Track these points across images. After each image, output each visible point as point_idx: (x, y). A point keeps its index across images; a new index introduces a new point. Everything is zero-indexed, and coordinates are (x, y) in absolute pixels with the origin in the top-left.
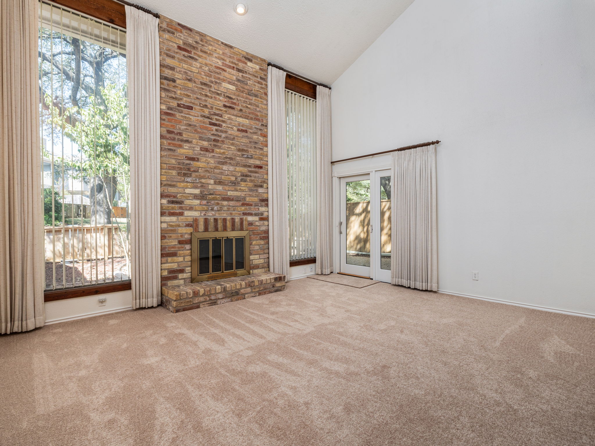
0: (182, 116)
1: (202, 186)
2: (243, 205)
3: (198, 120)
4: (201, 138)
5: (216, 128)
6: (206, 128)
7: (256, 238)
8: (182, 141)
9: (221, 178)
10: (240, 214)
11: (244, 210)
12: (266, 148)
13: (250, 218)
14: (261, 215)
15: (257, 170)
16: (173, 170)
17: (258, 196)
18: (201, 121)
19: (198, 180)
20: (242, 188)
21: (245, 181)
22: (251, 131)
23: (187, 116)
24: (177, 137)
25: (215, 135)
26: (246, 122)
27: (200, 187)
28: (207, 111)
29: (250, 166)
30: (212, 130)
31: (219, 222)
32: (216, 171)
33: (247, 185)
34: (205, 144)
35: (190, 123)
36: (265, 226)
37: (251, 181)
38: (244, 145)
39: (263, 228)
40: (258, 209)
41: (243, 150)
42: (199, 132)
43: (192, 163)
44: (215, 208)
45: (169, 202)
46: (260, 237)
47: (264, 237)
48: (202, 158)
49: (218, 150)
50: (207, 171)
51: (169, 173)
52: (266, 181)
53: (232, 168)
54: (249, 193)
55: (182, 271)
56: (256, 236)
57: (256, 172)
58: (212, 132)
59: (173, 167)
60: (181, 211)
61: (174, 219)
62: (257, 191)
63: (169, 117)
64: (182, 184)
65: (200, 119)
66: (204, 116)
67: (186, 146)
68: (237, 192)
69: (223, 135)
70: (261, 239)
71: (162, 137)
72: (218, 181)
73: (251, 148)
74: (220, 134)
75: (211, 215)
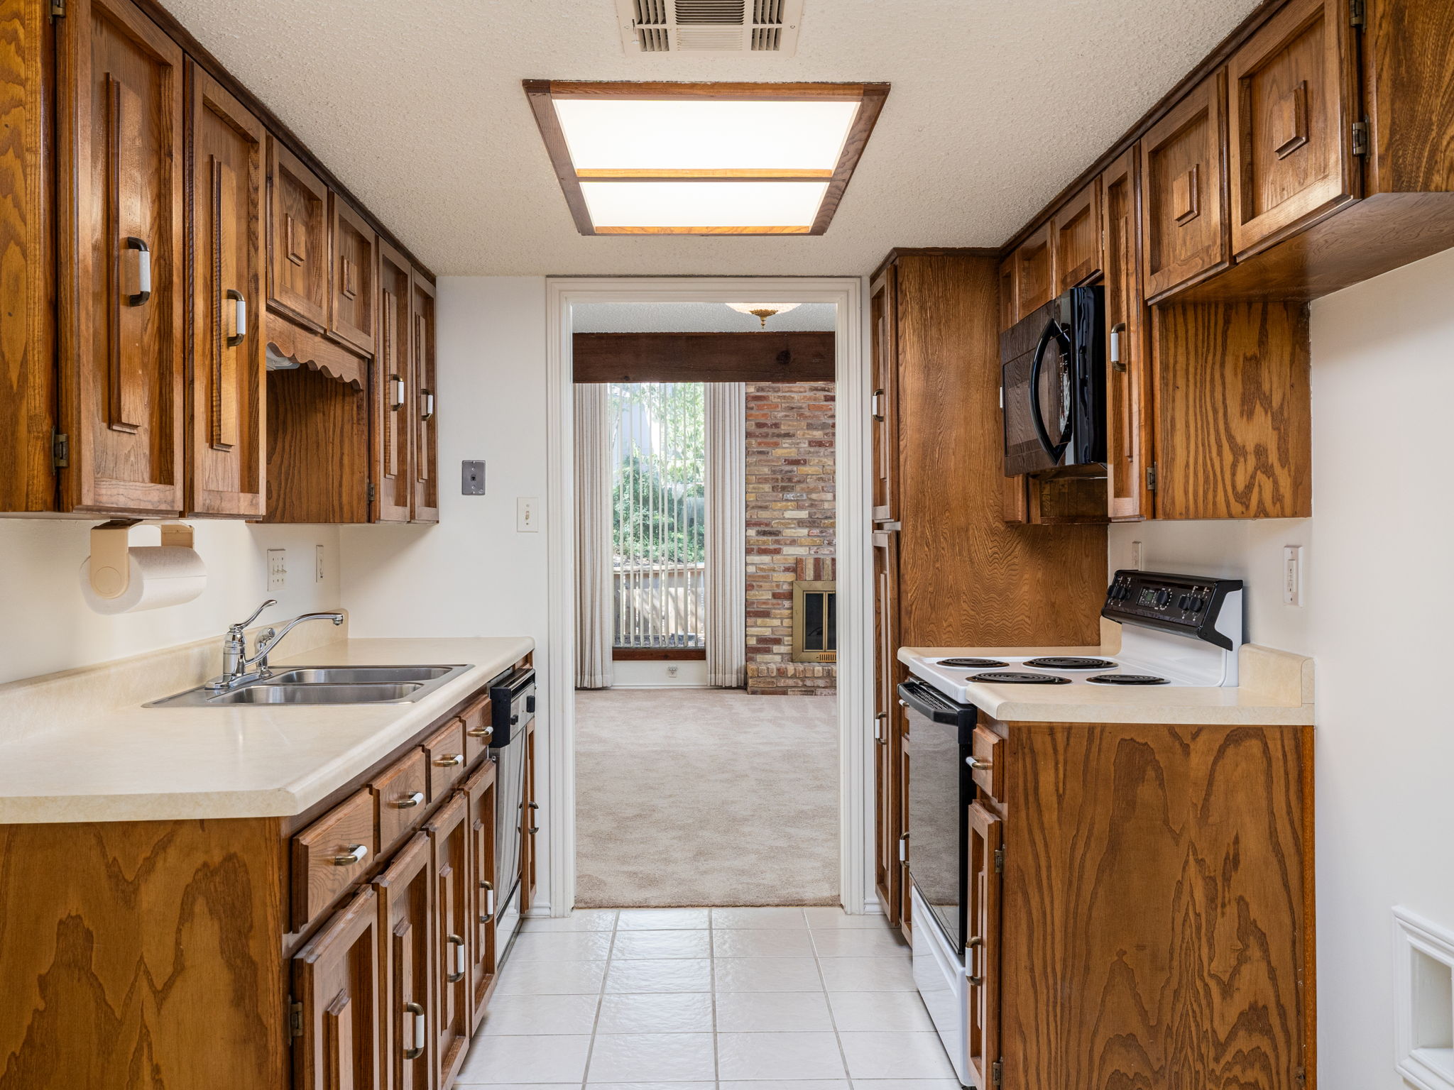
0: (779, 397)
1: (812, 505)
3: (805, 397)
4: (810, 427)
6: (820, 408)
8: (779, 436)
16: (765, 483)
18: (810, 399)
19: (805, 495)
23: (787, 394)
24: (771, 431)
27: (808, 506)
34: (818, 434)
35: (792, 405)
42: (807, 417)
43: (795, 469)
45: (759, 533)
48: (812, 458)
50: (819, 479)
51: (759, 488)
55: (778, 641)
59: (766, 479)
60: (777, 546)
61: (766, 559)
63: (759, 403)
64: (779, 505)
65: (809, 394)
67: (786, 443)
71: (748, 435)
75: (828, 552)
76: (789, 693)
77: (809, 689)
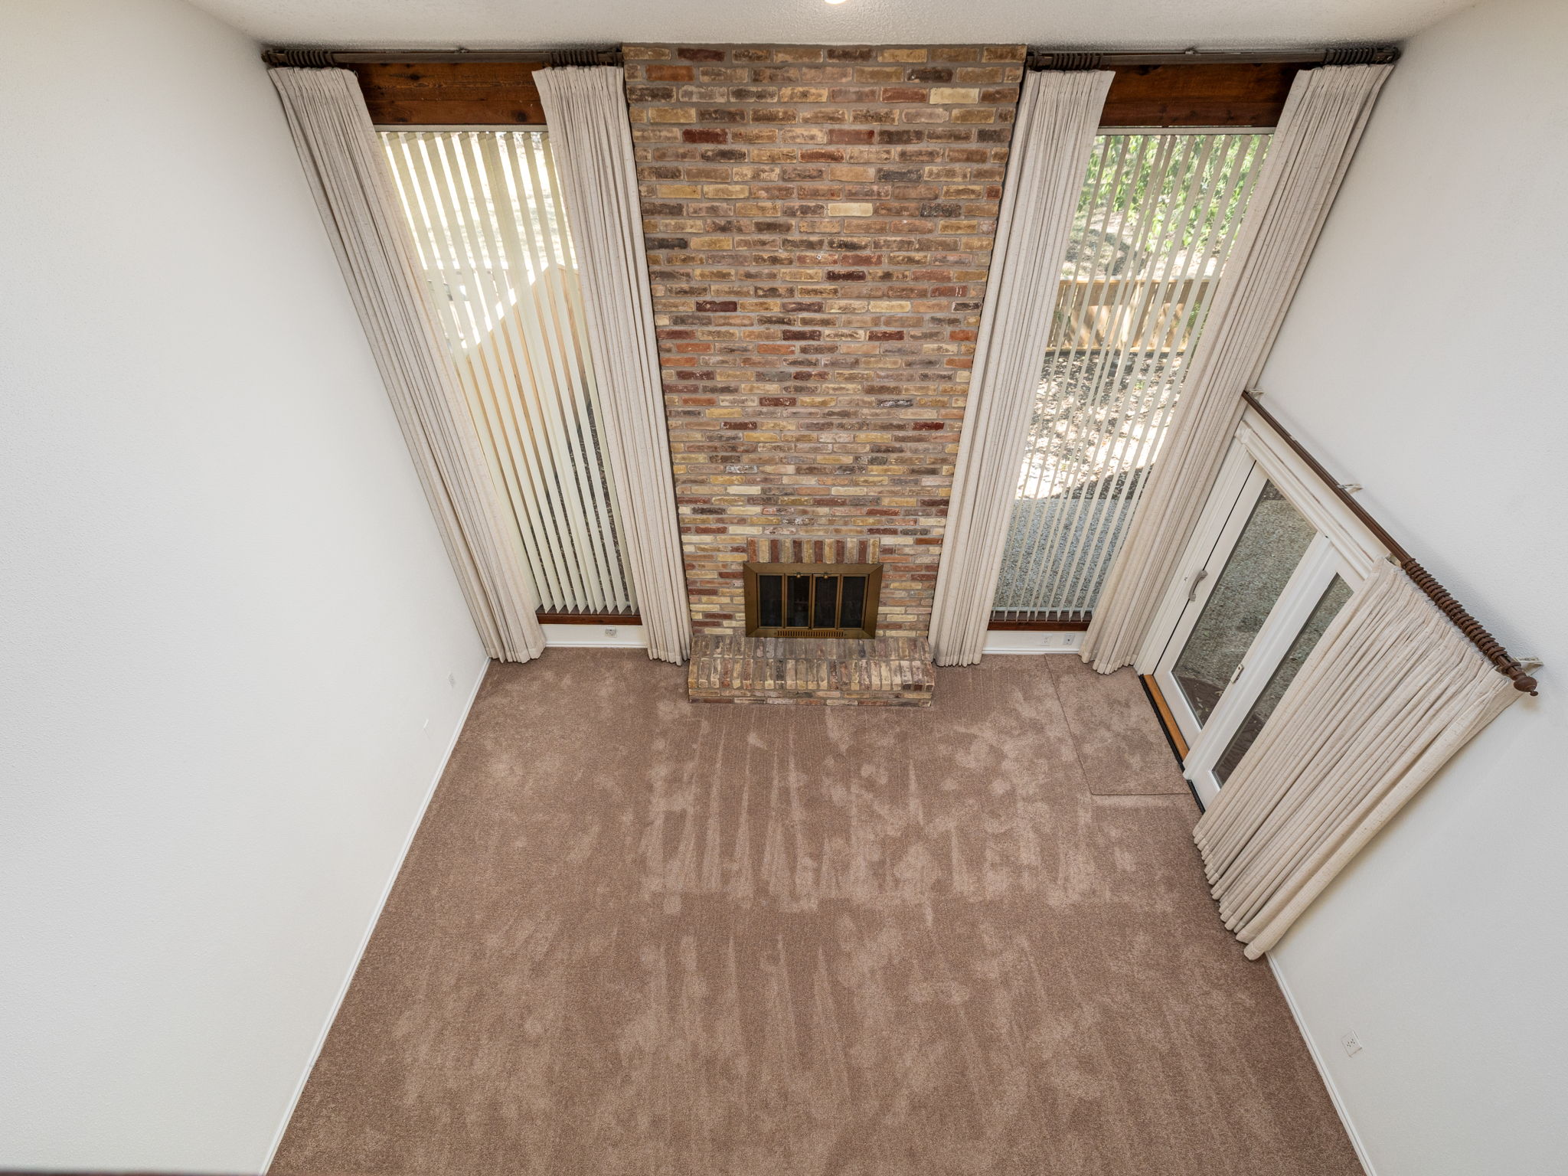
0: (710, 333)
1: (765, 480)
2: (871, 513)
3: (752, 333)
4: (761, 377)
5: (803, 343)
6: (775, 350)
7: (901, 576)
8: (714, 390)
9: (815, 460)
10: (861, 532)
11: (874, 524)
12: (966, 373)
13: (888, 541)
14: (921, 534)
15: (924, 433)
16: (700, 453)
17: (918, 494)
18: (759, 336)
19: (755, 468)
20: (871, 479)
21: (884, 462)
22: (917, 332)
23: (723, 329)
24: (701, 384)
25: (801, 363)
26: (902, 307)
27: (761, 481)
28: (775, 304)
29: (900, 427)
30: (793, 352)
31: (805, 547)
32: (800, 445)
33: (886, 470)
34: (773, 389)
35: (731, 345)
36: (931, 555)
37: (901, 461)
38: (887, 377)
39: (926, 560)
40: (916, 522)
41: (883, 390)
42: (754, 363)
43: (741, 435)
44: (798, 520)
45: (695, 511)
46: (912, 576)
47: (923, 576)
48: (765, 421)
49: (807, 399)
50: (775, 448)
51: (690, 459)
52: (950, 460)
53: (844, 437)
54: (893, 489)
55: (729, 617)
56: (901, 573)
57: (920, 440)
58: (791, 358)
59: (699, 447)
60: (721, 525)
61: (707, 538)
62: (916, 482)
63: (679, 342)
64: (720, 479)
65: (758, 329)
66: (769, 321)
67: (725, 399)
68: (857, 489)
69: (824, 359)
70: (913, 579)
71: (665, 389)
72: (805, 466)
73: (910, 379)
74: (812, 357)
75: (788, 533)
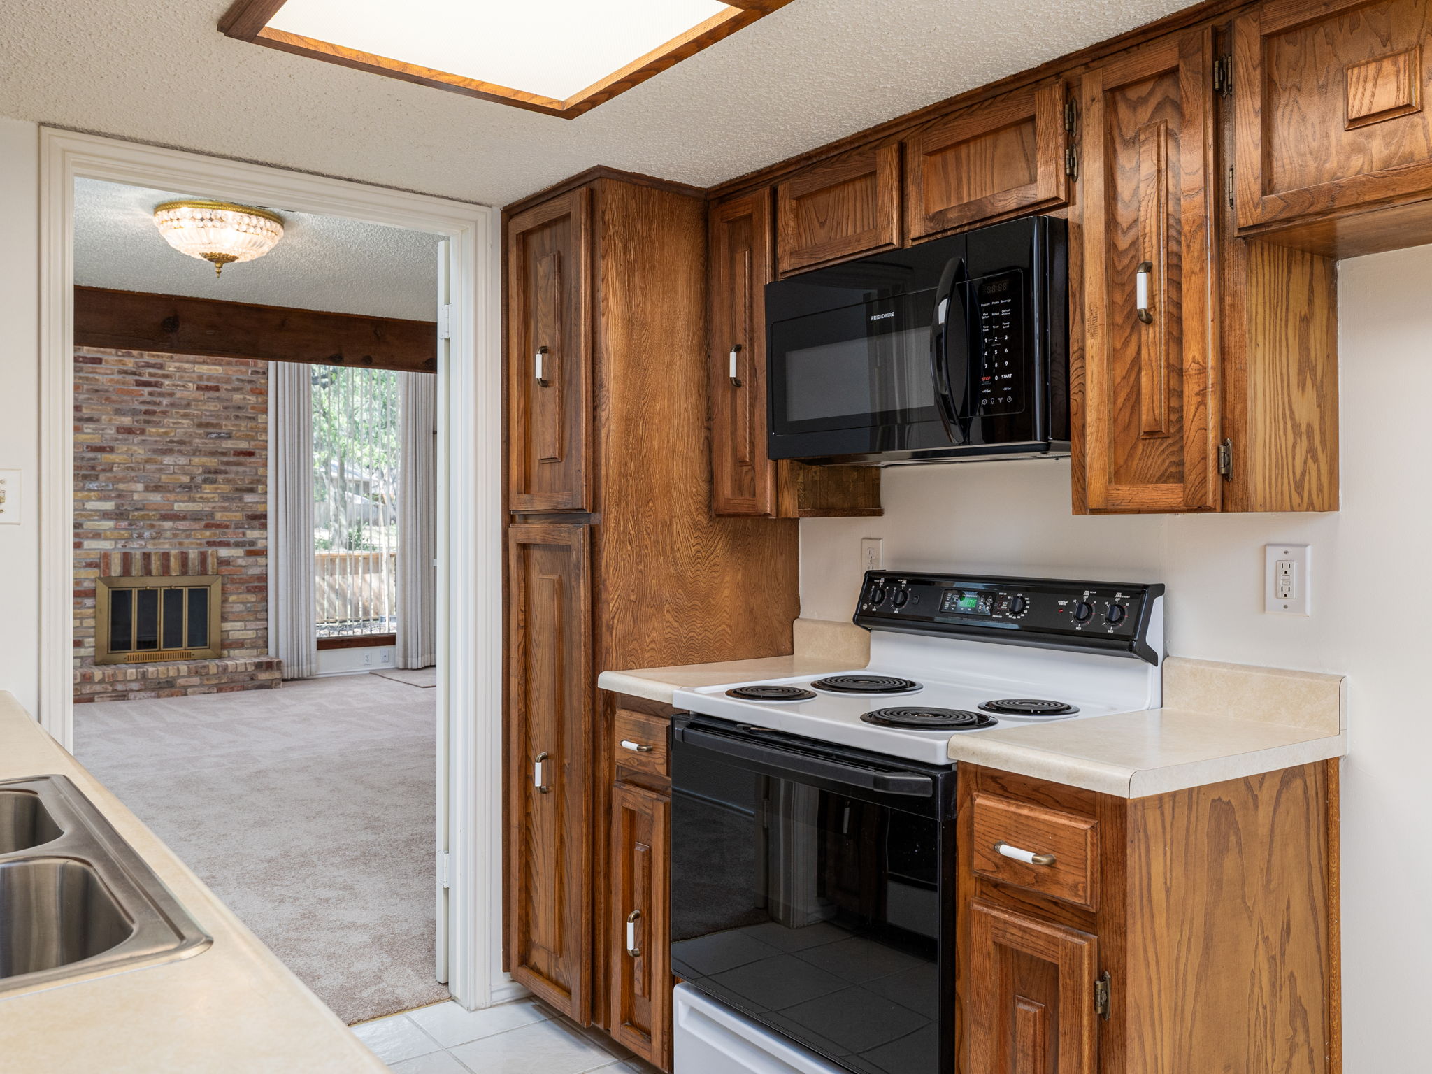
1: (119, 496)
2: (208, 526)
3: (112, 380)
4: (118, 412)
5: (150, 389)
6: (129, 392)
7: (237, 589)
9: (160, 479)
10: (200, 544)
11: (210, 536)
12: (264, 416)
13: (224, 552)
14: (250, 546)
15: (241, 459)
17: (243, 509)
18: (118, 382)
19: (111, 485)
20: (205, 496)
21: (214, 482)
22: (229, 387)
23: (91, 376)
25: (148, 403)
26: (217, 370)
27: (115, 497)
28: (130, 362)
29: (224, 454)
30: (142, 395)
31: (153, 558)
32: (148, 467)
33: (217, 489)
34: (127, 421)
35: (96, 388)
36: (260, 566)
37: (228, 481)
38: (211, 416)
39: (256, 571)
40: (244, 534)
41: (208, 425)
42: (114, 401)
43: (99, 456)
44: (147, 534)
46: (247, 587)
47: (256, 587)
48: (120, 446)
49: (154, 430)
50: (128, 468)
52: (262, 480)
53: (182, 460)
54: (223, 504)
56: (237, 585)
57: (239, 464)
58: (141, 399)
62: (241, 499)
64: (80, 495)
65: (117, 377)
66: (125, 372)
67: (88, 427)
68: (195, 504)
69: (165, 401)
70: (248, 591)
72: (152, 485)
73: (227, 418)
74: (157, 399)
75: (138, 546)
76: (96, 699)
77: (120, 694)
